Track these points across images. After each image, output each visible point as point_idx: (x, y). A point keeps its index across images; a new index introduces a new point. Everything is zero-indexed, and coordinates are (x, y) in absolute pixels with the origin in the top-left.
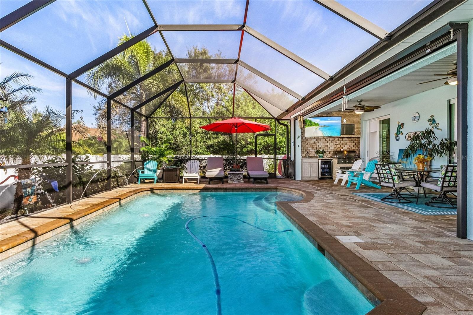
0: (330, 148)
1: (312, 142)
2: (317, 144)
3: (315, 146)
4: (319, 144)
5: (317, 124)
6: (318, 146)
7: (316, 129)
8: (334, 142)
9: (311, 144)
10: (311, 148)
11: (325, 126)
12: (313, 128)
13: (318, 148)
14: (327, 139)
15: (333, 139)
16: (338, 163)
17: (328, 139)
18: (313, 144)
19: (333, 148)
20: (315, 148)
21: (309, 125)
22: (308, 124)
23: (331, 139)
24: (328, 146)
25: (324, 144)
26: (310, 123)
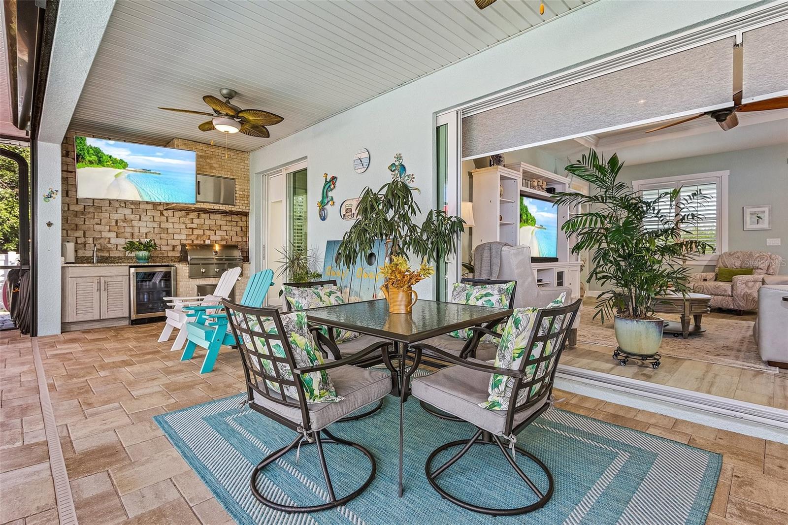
0: (176, 236)
1: (116, 216)
2: (135, 223)
3: (128, 230)
4: (141, 224)
5: (122, 164)
6: (136, 230)
7: (116, 176)
8: (188, 221)
9: (114, 224)
10: (113, 235)
11: (146, 171)
12: (108, 173)
13: (136, 234)
14: (165, 213)
15: (184, 213)
16: (191, 277)
17: (170, 213)
18: (121, 224)
19: (183, 237)
20: (128, 235)
21: (91, 162)
22: (88, 158)
23: (178, 214)
24: (170, 231)
25: (156, 225)
26: (94, 158)
